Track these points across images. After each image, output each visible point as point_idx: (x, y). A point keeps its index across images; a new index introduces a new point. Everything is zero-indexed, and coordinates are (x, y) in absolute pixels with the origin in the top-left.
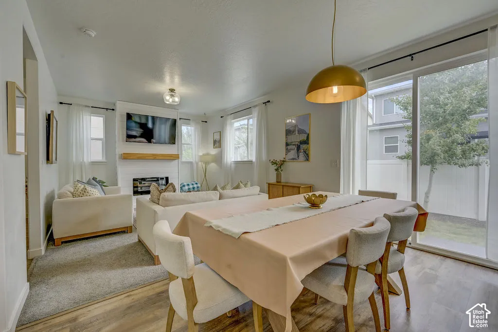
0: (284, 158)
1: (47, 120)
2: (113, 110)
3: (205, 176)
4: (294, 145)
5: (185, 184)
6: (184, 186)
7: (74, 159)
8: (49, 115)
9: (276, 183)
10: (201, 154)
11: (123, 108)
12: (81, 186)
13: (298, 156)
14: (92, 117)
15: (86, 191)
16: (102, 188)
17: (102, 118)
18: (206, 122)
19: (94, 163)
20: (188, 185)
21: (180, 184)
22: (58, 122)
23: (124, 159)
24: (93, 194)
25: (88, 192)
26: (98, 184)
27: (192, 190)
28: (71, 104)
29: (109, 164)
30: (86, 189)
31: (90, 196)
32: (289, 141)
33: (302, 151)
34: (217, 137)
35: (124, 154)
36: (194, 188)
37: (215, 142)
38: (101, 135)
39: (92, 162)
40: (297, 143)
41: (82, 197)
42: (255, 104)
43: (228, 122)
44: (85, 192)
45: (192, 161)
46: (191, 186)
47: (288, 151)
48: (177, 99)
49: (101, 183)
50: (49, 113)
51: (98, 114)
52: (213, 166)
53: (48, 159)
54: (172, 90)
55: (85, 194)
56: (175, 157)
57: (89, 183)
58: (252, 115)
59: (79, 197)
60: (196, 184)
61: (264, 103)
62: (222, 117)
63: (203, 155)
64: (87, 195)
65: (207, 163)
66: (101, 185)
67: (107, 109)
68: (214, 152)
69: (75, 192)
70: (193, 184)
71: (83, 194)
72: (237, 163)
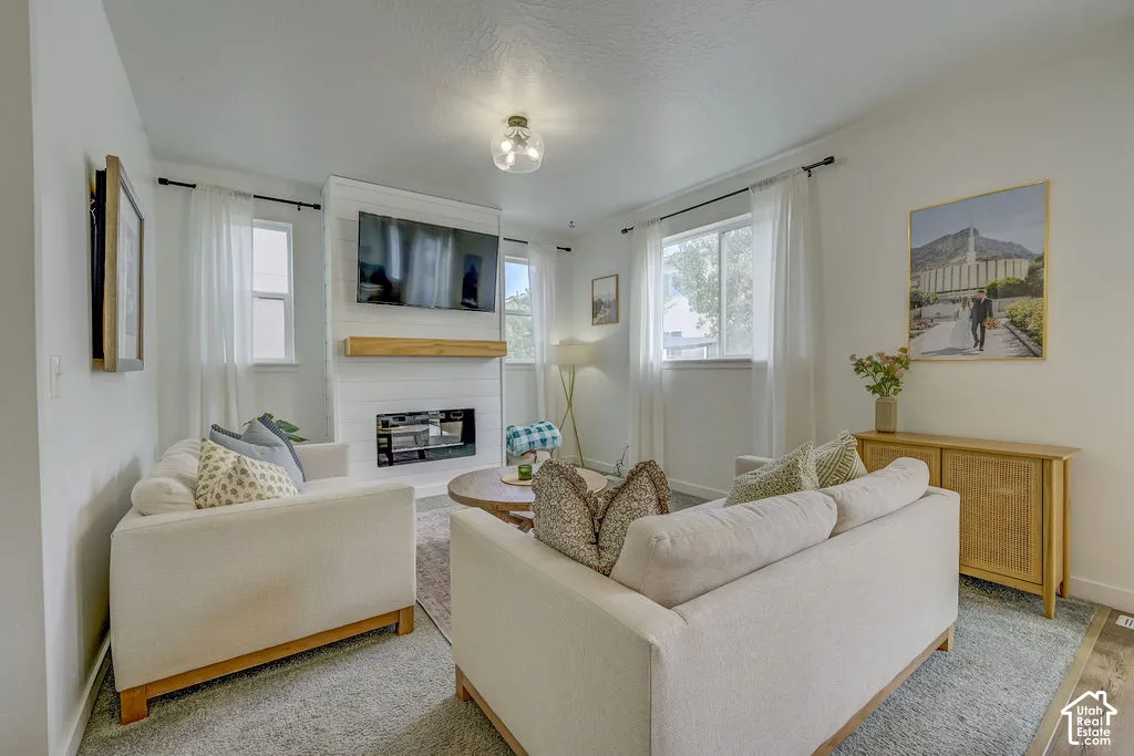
0: (904, 350)
1: (92, 196)
2: (317, 207)
3: (570, 405)
4: (953, 301)
5: (519, 429)
6: (516, 435)
7: (204, 357)
8: (101, 176)
9: (873, 436)
10: (555, 341)
11: (347, 199)
12: (226, 459)
13: (980, 342)
14: (256, 231)
15: (247, 481)
16: (292, 450)
17: (285, 234)
18: (568, 250)
19: (262, 369)
20: (529, 432)
21: (505, 428)
22: (146, 223)
23: (353, 355)
24: (270, 488)
25: (252, 484)
26: (280, 441)
27: (538, 445)
28: (194, 186)
29: (305, 372)
30: (244, 472)
31: (260, 497)
32: (926, 290)
33: (1004, 321)
34: (606, 291)
35: (352, 338)
36: (544, 441)
37: (597, 307)
38: (283, 285)
39: (257, 365)
40: (970, 295)
41: (229, 503)
42: (767, 176)
43: (651, 244)
44: (240, 483)
45: (532, 361)
46: (536, 436)
47: (918, 324)
48: (533, 153)
49: (287, 433)
50: (102, 166)
51: (270, 221)
52: (590, 375)
53: (98, 352)
54: (518, 121)
55: (241, 492)
56: (492, 350)
57: (250, 437)
58: (749, 215)
59: (220, 504)
60: (550, 428)
61: (805, 169)
62: (625, 231)
63: (562, 343)
64: (248, 496)
65: (573, 369)
66: (288, 440)
67: (300, 204)
68: (592, 335)
69: (202, 483)
70: (540, 430)
71: (234, 492)
72: (680, 367)
